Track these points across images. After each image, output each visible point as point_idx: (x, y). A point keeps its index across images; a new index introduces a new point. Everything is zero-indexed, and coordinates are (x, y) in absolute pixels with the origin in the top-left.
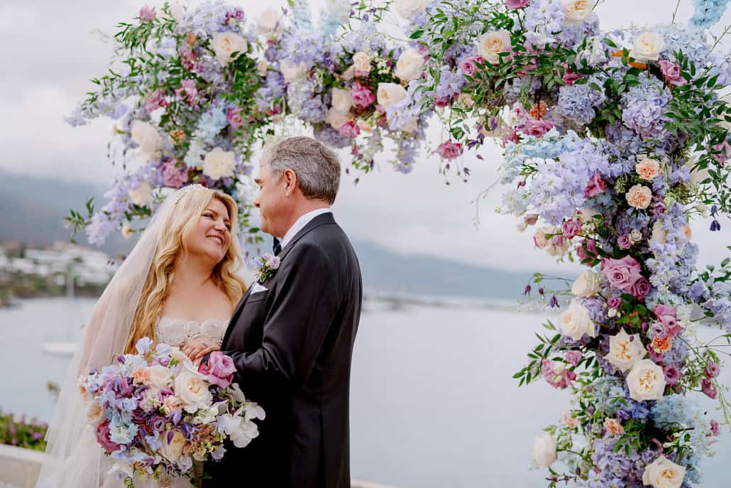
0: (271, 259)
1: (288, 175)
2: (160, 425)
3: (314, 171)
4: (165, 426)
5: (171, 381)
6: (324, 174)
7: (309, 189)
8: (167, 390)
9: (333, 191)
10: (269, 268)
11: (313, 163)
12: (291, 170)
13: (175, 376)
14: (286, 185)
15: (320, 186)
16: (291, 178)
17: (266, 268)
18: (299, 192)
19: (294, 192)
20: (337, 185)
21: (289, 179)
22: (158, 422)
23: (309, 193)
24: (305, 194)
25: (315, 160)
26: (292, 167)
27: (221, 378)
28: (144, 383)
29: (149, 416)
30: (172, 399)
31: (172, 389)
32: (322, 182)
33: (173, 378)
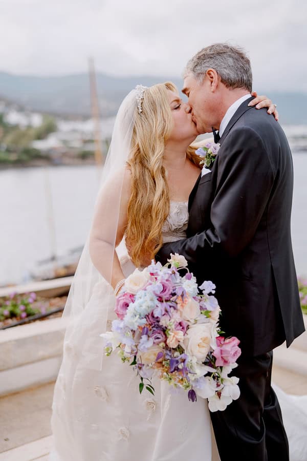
0: (212, 147)
1: (210, 74)
2: (158, 338)
3: (230, 64)
4: (160, 342)
5: (193, 321)
6: (239, 66)
7: (229, 80)
8: (185, 324)
9: (249, 80)
10: (211, 155)
11: (228, 58)
12: (212, 69)
13: (198, 322)
14: (209, 83)
15: (238, 77)
16: (214, 76)
17: (209, 155)
18: (222, 86)
19: (217, 86)
20: (251, 75)
21: (212, 78)
22: (159, 336)
23: (230, 84)
24: (227, 86)
25: (230, 56)
26: (212, 66)
27: (222, 357)
28: (178, 305)
29: (159, 327)
30: (180, 334)
31: (188, 327)
32: (239, 73)
33: (196, 322)
